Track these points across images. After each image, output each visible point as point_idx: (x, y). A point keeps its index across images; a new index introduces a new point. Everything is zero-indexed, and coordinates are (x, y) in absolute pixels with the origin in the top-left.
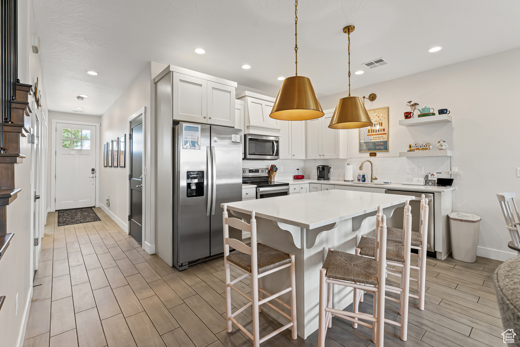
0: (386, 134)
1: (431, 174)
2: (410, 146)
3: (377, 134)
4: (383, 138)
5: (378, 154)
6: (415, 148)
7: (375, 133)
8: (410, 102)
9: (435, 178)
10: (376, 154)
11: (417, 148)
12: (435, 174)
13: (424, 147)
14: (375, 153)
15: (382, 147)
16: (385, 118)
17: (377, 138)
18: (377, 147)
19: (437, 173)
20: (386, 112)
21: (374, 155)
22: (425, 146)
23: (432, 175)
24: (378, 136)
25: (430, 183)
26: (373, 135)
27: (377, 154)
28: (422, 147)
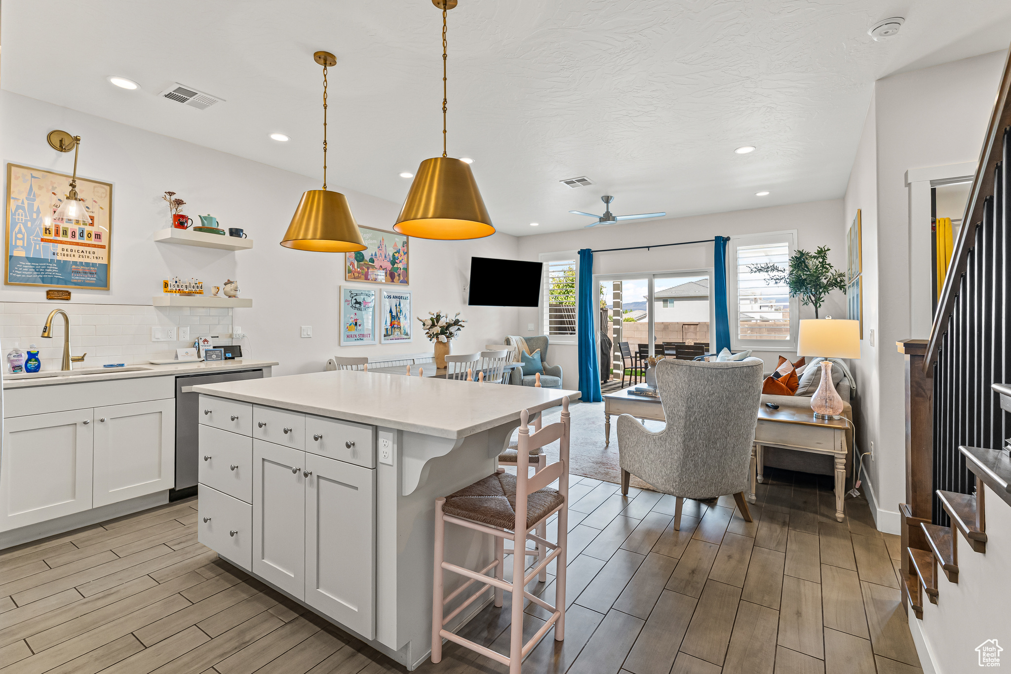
0: (103, 247)
1: (203, 339)
2: (166, 283)
3: (77, 244)
4: (95, 256)
5: (77, 295)
6: (176, 289)
7: (69, 239)
8: (171, 194)
9: (210, 346)
10: (69, 294)
11: (179, 290)
12: (209, 339)
13: (194, 289)
14: (67, 292)
15: (93, 279)
16: (101, 208)
17: (77, 254)
18: (76, 278)
19: (212, 337)
20: (105, 195)
21: (65, 297)
22: (196, 287)
23: (205, 341)
24: (81, 248)
25: (214, 356)
26: (61, 242)
27: (72, 295)
28: (190, 289)
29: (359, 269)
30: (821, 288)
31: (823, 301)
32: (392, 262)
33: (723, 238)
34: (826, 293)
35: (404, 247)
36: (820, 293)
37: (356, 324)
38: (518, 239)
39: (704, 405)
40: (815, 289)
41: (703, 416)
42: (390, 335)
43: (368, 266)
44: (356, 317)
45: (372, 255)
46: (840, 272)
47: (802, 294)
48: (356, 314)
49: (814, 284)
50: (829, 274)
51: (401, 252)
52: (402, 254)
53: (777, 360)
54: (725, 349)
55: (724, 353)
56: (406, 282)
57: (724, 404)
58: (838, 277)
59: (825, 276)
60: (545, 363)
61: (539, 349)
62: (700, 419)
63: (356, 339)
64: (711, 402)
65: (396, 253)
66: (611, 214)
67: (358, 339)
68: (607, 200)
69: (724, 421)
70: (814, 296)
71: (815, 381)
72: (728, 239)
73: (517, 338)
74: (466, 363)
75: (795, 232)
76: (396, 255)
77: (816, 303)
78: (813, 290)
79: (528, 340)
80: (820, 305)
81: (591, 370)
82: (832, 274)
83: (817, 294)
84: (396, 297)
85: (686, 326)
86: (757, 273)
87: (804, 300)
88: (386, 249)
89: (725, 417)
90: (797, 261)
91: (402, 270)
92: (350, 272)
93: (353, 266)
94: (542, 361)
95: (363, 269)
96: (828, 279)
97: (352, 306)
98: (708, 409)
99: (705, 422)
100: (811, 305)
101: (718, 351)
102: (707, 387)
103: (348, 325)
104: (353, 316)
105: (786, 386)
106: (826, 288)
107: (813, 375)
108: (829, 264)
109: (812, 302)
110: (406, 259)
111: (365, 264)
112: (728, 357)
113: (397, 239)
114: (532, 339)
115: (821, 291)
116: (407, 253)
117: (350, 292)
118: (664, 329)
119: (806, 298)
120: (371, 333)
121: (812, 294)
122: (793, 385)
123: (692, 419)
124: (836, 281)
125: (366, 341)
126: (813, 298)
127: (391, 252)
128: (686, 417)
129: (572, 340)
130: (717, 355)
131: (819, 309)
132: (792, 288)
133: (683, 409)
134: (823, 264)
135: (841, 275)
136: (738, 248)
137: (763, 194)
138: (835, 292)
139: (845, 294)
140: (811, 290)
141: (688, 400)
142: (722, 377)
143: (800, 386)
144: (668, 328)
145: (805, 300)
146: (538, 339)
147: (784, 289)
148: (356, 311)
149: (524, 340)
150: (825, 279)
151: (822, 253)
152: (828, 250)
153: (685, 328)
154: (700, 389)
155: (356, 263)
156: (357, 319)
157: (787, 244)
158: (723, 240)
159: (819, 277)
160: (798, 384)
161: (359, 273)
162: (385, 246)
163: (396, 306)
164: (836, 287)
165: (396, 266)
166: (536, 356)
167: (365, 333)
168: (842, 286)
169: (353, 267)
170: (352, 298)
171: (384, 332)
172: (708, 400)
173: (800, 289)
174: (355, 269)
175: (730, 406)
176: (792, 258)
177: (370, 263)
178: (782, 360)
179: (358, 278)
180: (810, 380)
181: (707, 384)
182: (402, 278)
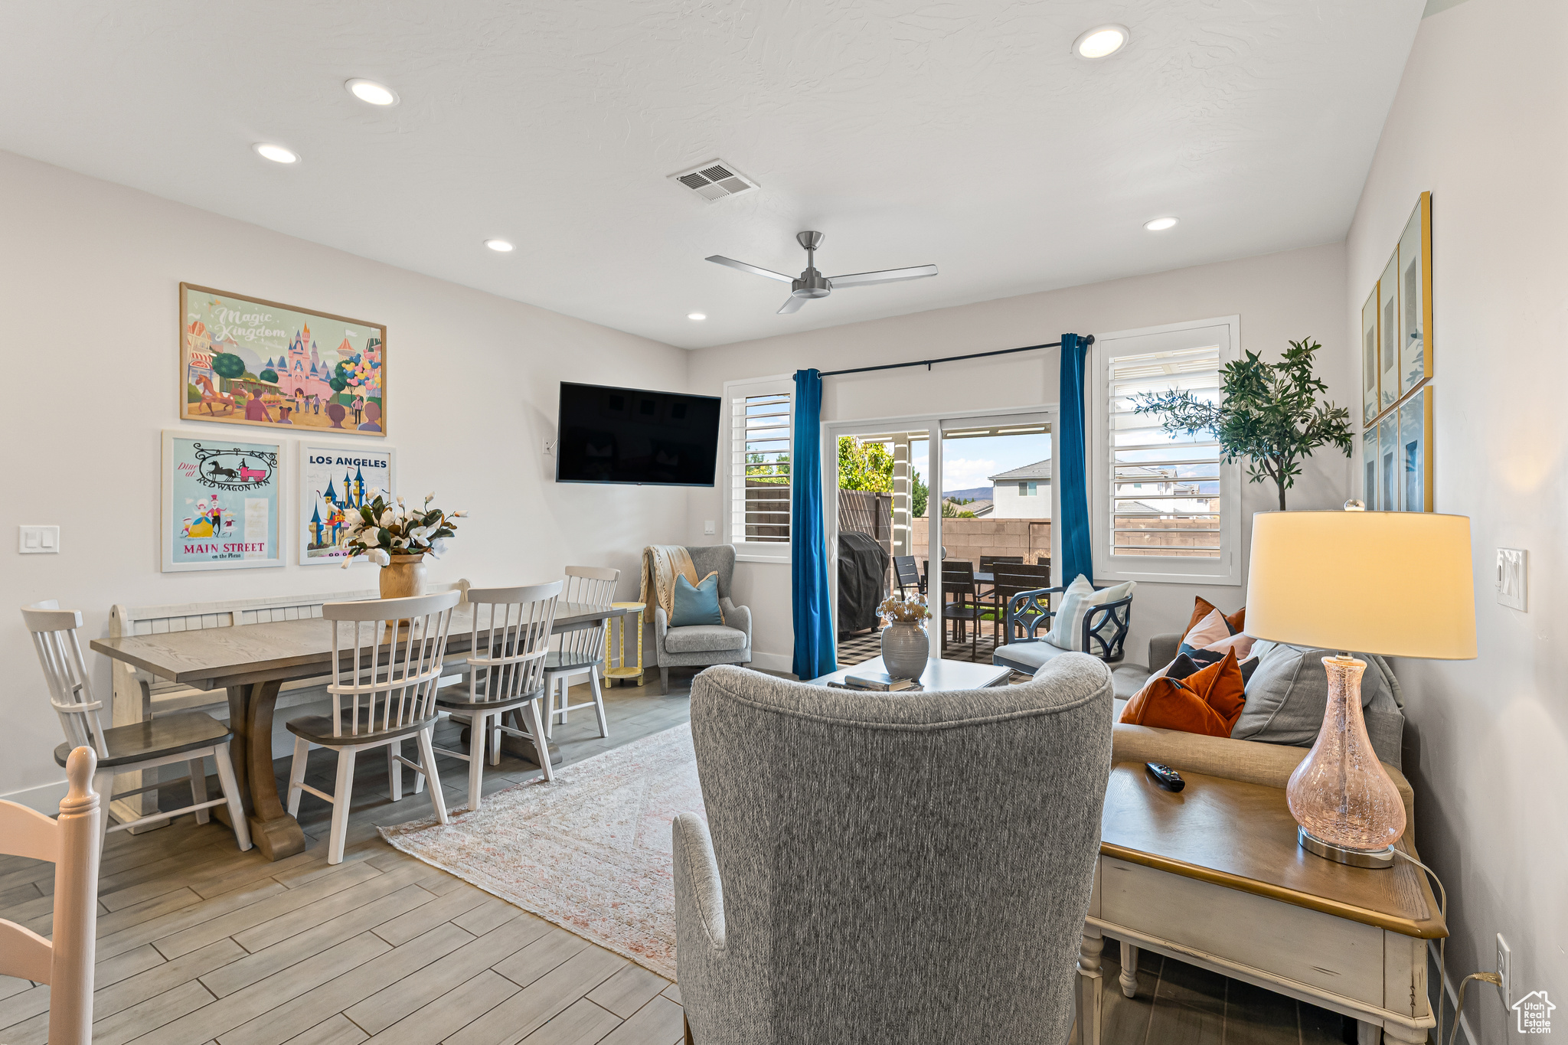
29: (226, 395)
30: (1293, 441)
31: (1298, 472)
32: (335, 382)
33: (1080, 338)
34: (1306, 454)
35: (372, 350)
36: (1292, 455)
37: (217, 520)
38: (688, 354)
39: (844, 883)
40: (1279, 444)
41: (845, 923)
42: (326, 546)
43: (259, 387)
44: (218, 504)
45: (270, 363)
46: (1337, 407)
47: (1249, 456)
48: (214, 497)
49: (1279, 431)
50: (1312, 411)
51: (365, 362)
52: (368, 366)
53: (1191, 607)
54: (1081, 577)
55: (1079, 586)
56: (376, 426)
57: (929, 878)
58: (1333, 417)
59: (1302, 414)
60: (727, 600)
61: (717, 573)
62: (830, 936)
63: (218, 554)
64: (872, 871)
65: (347, 362)
66: (818, 274)
67: (222, 556)
68: (809, 241)
69: (932, 946)
70: (1276, 460)
71: (1294, 698)
72: (1090, 340)
73: (673, 549)
74: (521, 605)
75: (1234, 320)
76: (349, 368)
77: (1282, 476)
78: (1275, 447)
79: (695, 554)
80: (1291, 482)
81: (817, 616)
82: (1320, 412)
83: (1284, 456)
84: (348, 461)
85: (1036, 526)
86: (1151, 413)
87: (1254, 471)
88: (315, 353)
89: (938, 928)
90: (1240, 374)
91: (365, 402)
92: (193, 397)
93: (208, 385)
94: (721, 596)
95: (243, 395)
96: (1309, 423)
97: (203, 479)
98: (863, 896)
99: (854, 948)
100: (1270, 483)
101: (1067, 582)
102: (852, 806)
103: (190, 523)
104: (205, 501)
105: (1209, 701)
106: (1303, 443)
107: (1287, 677)
108: (1317, 382)
109: (1273, 474)
110: (378, 379)
111: (245, 382)
112: (1084, 596)
113: (348, 333)
114: (704, 550)
115: (1293, 448)
116: (381, 365)
117: (197, 445)
118: (996, 530)
119: (1257, 466)
120: (265, 540)
121: (1272, 456)
122: (1229, 698)
123: (800, 933)
124: (1329, 424)
125: (248, 559)
126: (1274, 466)
127: (331, 360)
128: (776, 924)
129: (782, 553)
130: (1064, 589)
131: (1288, 491)
132: (1227, 441)
133: (765, 888)
134: (1303, 380)
135: (1338, 413)
136: (1111, 360)
137: (1162, 224)
138: (1327, 452)
139: (1349, 455)
140: (1271, 448)
141: (778, 855)
142: (916, 767)
143: (1248, 708)
144: (1003, 530)
145: (1257, 471)
146: (716, 550)
147: (1208, 446)
148: (216, 490)
149: (686, 554)
150: (1303, 422)
151: (1299, 357)
152: (1316, 347)
153: (1033, 529)
154: (821, 815)
155: (216, 380)
156: (218, 510)
157: (1217, 348)
158: (1079, 343)
159: (1290, 416)
160: (1244, 696)
161: (226, 402)
162: (314, 346)
163: (347, 479)
164: (1327, 439)
165: (346, 391)
166: (707, 585)
167: (248, 540)
168: (1344, 440)
169: (206, 387)
170: (204, 459)
171: (309, 538)
172: (860, 863)
173: (1246, 443)
174: (214, 393)
175: (954, 884)
176: (1228, 365)
177: (263, 382)
178: (1204, 607)
179: (224, 413)
180: (1279, 692)
181: (849, 797)
182: (365, 420)
